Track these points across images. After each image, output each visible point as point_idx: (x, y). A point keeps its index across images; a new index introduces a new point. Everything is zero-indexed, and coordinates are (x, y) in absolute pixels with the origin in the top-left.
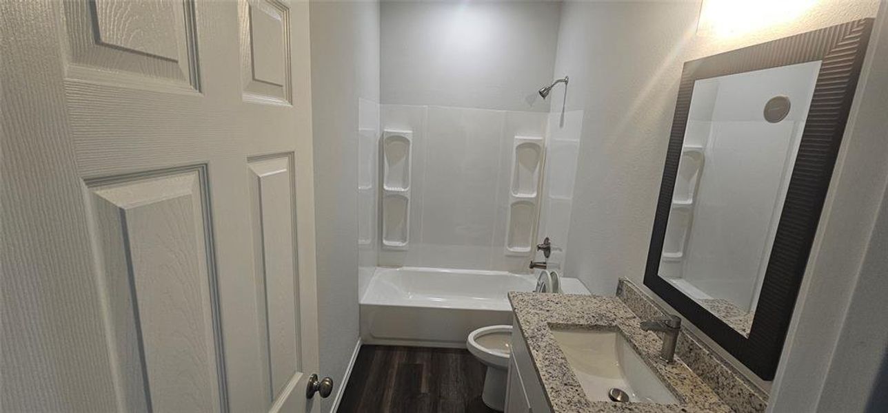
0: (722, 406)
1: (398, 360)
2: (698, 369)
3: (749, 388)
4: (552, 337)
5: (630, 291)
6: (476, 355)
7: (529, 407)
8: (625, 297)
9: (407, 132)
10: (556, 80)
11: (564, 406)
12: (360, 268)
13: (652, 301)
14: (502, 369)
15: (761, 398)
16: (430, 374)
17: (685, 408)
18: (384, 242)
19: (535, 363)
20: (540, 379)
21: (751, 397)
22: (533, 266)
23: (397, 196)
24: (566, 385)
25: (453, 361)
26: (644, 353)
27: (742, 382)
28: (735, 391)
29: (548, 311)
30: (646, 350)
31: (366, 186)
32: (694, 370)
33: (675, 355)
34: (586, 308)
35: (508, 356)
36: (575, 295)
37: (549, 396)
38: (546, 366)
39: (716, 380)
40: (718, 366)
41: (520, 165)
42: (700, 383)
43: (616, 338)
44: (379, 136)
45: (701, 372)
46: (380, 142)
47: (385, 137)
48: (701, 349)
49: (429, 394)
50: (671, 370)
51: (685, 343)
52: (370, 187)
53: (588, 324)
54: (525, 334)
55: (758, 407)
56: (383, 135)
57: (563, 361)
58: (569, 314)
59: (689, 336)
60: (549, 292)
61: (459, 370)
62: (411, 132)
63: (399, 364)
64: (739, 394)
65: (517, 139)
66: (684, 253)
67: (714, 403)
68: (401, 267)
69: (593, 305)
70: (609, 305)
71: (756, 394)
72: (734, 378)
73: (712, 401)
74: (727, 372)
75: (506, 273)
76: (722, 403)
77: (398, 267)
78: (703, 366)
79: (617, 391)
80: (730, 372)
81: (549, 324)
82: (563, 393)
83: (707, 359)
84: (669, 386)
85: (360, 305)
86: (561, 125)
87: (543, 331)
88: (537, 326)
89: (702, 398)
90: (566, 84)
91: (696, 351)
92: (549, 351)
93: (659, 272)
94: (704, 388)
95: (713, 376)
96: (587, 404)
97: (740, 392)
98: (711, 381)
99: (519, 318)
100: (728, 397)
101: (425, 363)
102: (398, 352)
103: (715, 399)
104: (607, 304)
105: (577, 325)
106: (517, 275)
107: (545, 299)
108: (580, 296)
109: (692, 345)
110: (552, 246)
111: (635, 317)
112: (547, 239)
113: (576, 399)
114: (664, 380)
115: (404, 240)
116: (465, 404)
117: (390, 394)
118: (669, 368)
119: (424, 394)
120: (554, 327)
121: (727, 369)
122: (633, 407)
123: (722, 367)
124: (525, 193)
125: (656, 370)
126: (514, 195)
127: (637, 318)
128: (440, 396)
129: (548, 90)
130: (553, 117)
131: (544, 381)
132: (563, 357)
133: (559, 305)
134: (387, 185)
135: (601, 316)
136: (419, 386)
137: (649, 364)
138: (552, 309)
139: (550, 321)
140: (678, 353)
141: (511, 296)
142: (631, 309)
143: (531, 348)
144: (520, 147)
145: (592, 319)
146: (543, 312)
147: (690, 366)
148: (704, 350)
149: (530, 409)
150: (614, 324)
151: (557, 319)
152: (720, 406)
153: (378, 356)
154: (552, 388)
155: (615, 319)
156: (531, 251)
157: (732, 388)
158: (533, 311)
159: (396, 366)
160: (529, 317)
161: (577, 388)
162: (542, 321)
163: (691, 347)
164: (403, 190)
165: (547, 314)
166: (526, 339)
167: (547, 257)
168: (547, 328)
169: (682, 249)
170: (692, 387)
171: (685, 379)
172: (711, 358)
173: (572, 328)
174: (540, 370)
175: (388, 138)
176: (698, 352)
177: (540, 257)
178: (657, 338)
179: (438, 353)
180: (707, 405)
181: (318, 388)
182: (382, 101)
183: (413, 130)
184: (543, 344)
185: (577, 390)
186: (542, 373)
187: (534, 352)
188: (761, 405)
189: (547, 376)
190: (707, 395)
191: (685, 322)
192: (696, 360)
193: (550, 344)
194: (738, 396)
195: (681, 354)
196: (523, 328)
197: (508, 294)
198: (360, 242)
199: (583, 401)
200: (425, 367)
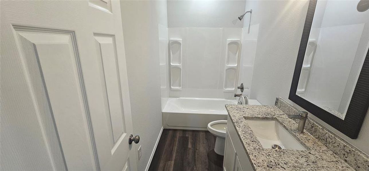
0: (329, 152)
1: (178, 135)
2: (316, 135)
3: (344, 143)
4: (246, 122)
5: (281, 103)
6: (212, 132)
7: (235, 152)
8: (279, 106)
9: (179, 39)
10: (246, 12)
11: (252, 150)
12: (162, 98)
13: (293, 107)
14: (223, 138)
15: (350, 147)
16: (192, 141)
17: (310, 152)
18: (172, 87)
19: (238, 133)
20: (241, 139)
21: (344, 147)
22: (236, 96)
23: (177, 68)
24: (252, 141)
25: (202, 136)
26: (289, 129)
27: (340, 140)
28: (336, 145)
29: (243, 112)
30: (290, 127)
31: (163, 64)
32: (314, 136)
33: (304, 130)
34: (261, 110)
35: (225, 133)
36: (256, 105)
37: (245, 146)
38: (243, 134)
39: (326, 140)
40: (327, 134)
41: (230, 52)
42: (317, 141)
43: (275, 123)
44: (168, 42)
45: (318, 137)
46: (168, 44)
47: (170, 42)
48: (317, 126)
49: (192, 148)
50: (303, 136)
51: (310, 124)
52: (165, 64)
53: (262, 117)
54: (233, 121)
55: (348, 151)
56: (169, 41)
57: (251, 132)
58: (253, 113)
59: (312, 121)
60: (243, 104)
61: (204, 139)
62: (181, 39)
63: (179, 136)
64: (338, 146)
65: (228, 40)
66: (306, 90)
67: (325, 150)
68: (179, 97)
69: (264, 109)
70: (272, 109)
71: (347, 146)
72: (335, 138)
73: (323, 149)
74: (332, 136)
75: (224, 99)
76: (329, 150)
77: (178, 97)
78: (319, 134)
79: (276, 146)
80: (333, 136)
81: (244, 117)
82: (251, 145)
83: (321, 131)
84: (302, 143)
85: (162, 112)
86: (249, 32)
87: (241, 120)
88: (239, 118)
89: (318, 148)
90: (251, 13)
91: (315, 127)
92: (244, 128)
93: (296, 93)
94: (319, 144)
95: (324, 138)
96: (263, 150)
97: (339, 145)
98: (323, 141)
99: (230, 115)
100: (332, 147)
101: (190, 137)
102: (179, 132)
103: (325, 148)
104: (271, 109)
105: (257, 117)
106: (228, 100)
107: (242, 107)
108: (258, 106)
109: (313, 125)
110: (244, 87)
111: (284, 114)
112: (242, 84)
113: (257, 148)
114: (299, 140)
115: (180, 86)
116: (207, 153)
117: (175, 148)
118: (301, 135)
119: (190, 148)
120: (247, 118)
121: (332, 135)
122: (285, 151)
123: (329, 134)
124: (232, 65)
125: (295, 136)
126: (227, 65)
127: (285, 114)
128: (196, 149)
129: (243, 16)
130: (245, 29)
131: (242, 140)
132: (251, 130)
133: (248, 109)
134: (172, 63)
135: (268, 114)
136: (187, 144)
137: (291, 134)
138: (245, 111)
139: (244, 116)
140: (306, 129)
141: (226, 106)
142: (282, 111)
143: (236, 127)
144: (229, 44)
145: (264, 115)
146: (241, 112)
147: (312, 135)
148: (319, 126)
149: (236, 153)
150: (274, 117)
151: (248, 115)
152: (327, 151)
153: (171, 133)
154: (246, 143)
155: (275, 115)
156: (235, 90)
157: (334, 143)
158: (236, 112)
159: (178, 137)
160: (235, 114)
161: (258, 143)
162: (241, 116)
163: (313, 126)
164: (179, 65)
165: (243, 113)
166: (233, 123)
167: (242, 92)
168: (243, 119)
169: (305, 87)
170: (313, 143)
171: (310, 140)
172: (323, 130)
173: (255, 119)
174: (240, 135)
175: (172, 43)
176: (316, 127)
177: (239, 92)
178: (295, 123)
179: (195, 132)
180: (321, 151)
181: (134, 140)
182: (169, 27)
183: (182, 39)
184: (241, 125)
185: (258, 144)
186: (241, 137)
187: (237, 128)
188: (350, 150)
189: (244, 138)
190: (321, 147)
191: (310, 115)
192: (315, 132)
193: (245, 125)
194: (337, 147)
195: (307, 129)
196: (232, 119)
197: (225, 105)
198: (161, 87)
199: (261, 148)
200: (190, 138)
